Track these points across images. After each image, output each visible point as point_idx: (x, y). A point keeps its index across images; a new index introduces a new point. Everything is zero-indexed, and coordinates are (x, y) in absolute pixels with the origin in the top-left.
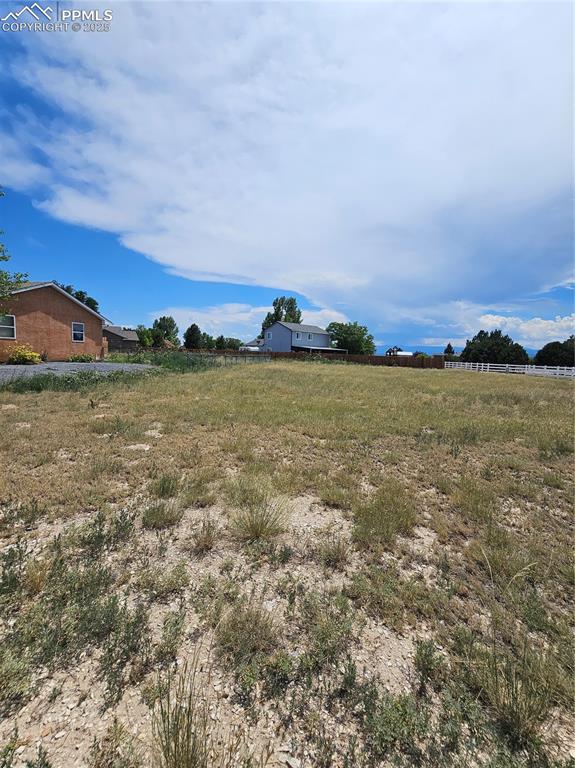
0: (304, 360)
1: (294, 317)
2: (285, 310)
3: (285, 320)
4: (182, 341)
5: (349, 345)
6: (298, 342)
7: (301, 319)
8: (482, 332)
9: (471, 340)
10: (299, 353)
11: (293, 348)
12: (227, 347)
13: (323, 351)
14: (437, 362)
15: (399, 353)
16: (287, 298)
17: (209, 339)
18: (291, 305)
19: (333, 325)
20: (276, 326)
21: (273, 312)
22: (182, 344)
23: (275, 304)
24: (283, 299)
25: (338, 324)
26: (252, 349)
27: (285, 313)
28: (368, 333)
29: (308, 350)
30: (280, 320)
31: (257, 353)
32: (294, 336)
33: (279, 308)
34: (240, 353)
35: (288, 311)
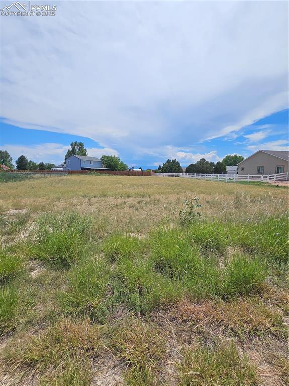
0: (87, 174)
1: (83, 153)
2: (77, 150)
3: (78, 154)
4: (15, 165)
5: (111, 167)
6: (84, 166)
7: (87, 153)
8: (169, 160)
9: (165, 163)
10: (85, 171)
11: (82, 169)
12: (44, 169)
13: (96, 170)
14: (148, 173)
15: (135, 170)
16: (79, 142)
17: (34, 164)
18: (81, 145)
19: (103, 157)
20: (72, 157)
21: (71, 149)
22: (15, 168)
23: (72, 145)
24: (76, 143)
25: (106, 156)
26: (59, 169)
27: (78, 150)
28: (121, 161)
29: (90, 169)
30: (75, 154)
31: (62, 171)
32: (83, 162)
33: (74, 147)
34: (51, 172)
35: (80, 149)
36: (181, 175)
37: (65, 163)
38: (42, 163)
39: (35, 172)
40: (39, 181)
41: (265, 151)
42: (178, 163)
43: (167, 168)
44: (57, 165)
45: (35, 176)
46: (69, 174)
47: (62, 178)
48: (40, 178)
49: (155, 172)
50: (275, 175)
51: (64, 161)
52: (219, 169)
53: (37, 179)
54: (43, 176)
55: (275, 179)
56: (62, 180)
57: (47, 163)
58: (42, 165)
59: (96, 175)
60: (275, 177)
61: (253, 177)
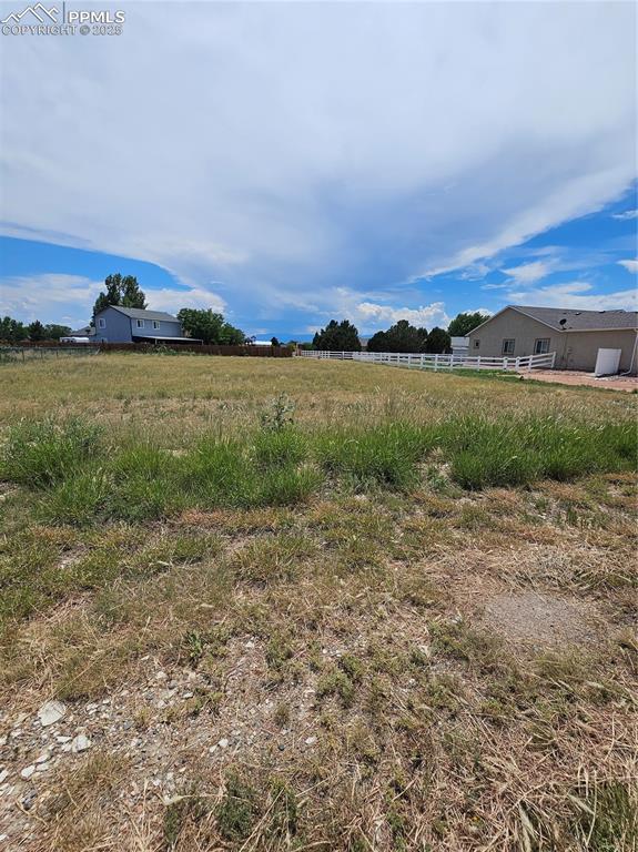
0: (146, 353)
1: (137, 301)
2: (121, 295)
3: (124, 305)
5: (202, 334)
6: (139, 331)
7: (145, 302)
8: (333, 321)
9: (325, 329)
10: (141, 344)
11: (134, 338)
12: (44, 338)
13: (168, 342)
14: (286, 351)
15: (257, 343)
16: (124, 276)
17: (17, 326)
18: (131, 283)
19: (184, 312)
20: (109, 311)
21: (106, 293)
23: (108, 283)
24: (118, 277)
25: (190, 311)
26: (78, 339)
27: (123, 295)
28: (225, 322)
29: (152, 341)
30: (116, 304)
31: (85, 344)
32: (134, 324)
33: (114, 288)
34: (60, 345)
35: (127, 293)
36: (355, 355)
37: (93, 325)
38: (38, 323)
39: (19, 345)
40: (27, 367)
41: (517, 307)
42: (353, 330)
43: (328, 340)
44: (74, 329)
45: (19, 356)
46: (102, 350)
47: (83, 359)
48: (31, 359)
49: (304, 347)
50: (531, 357)
51: (91, 320)
52: (435, 343)
53: (23, 361)
54: (38, 355)
55: (530, 366)
56: (83, 364)
57: (51, 323)
58: (36, 327)
59: (168, 353)
60: (530, 362)
61: (494, 361)
